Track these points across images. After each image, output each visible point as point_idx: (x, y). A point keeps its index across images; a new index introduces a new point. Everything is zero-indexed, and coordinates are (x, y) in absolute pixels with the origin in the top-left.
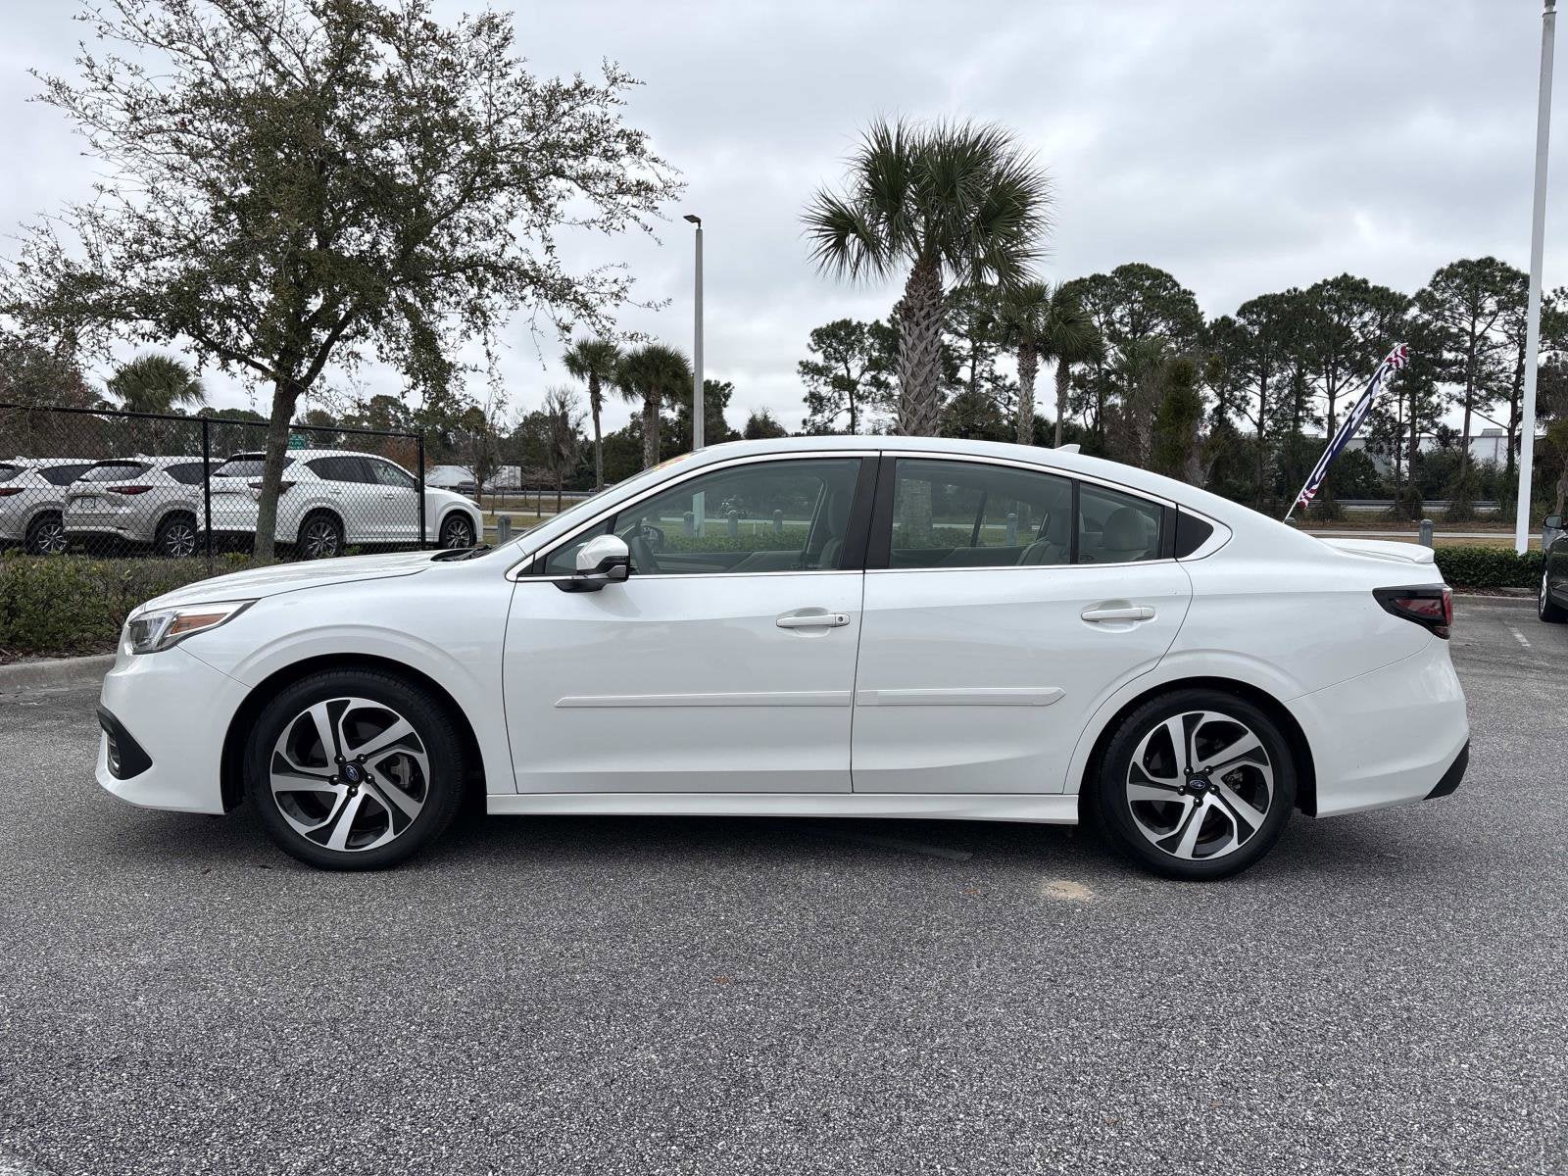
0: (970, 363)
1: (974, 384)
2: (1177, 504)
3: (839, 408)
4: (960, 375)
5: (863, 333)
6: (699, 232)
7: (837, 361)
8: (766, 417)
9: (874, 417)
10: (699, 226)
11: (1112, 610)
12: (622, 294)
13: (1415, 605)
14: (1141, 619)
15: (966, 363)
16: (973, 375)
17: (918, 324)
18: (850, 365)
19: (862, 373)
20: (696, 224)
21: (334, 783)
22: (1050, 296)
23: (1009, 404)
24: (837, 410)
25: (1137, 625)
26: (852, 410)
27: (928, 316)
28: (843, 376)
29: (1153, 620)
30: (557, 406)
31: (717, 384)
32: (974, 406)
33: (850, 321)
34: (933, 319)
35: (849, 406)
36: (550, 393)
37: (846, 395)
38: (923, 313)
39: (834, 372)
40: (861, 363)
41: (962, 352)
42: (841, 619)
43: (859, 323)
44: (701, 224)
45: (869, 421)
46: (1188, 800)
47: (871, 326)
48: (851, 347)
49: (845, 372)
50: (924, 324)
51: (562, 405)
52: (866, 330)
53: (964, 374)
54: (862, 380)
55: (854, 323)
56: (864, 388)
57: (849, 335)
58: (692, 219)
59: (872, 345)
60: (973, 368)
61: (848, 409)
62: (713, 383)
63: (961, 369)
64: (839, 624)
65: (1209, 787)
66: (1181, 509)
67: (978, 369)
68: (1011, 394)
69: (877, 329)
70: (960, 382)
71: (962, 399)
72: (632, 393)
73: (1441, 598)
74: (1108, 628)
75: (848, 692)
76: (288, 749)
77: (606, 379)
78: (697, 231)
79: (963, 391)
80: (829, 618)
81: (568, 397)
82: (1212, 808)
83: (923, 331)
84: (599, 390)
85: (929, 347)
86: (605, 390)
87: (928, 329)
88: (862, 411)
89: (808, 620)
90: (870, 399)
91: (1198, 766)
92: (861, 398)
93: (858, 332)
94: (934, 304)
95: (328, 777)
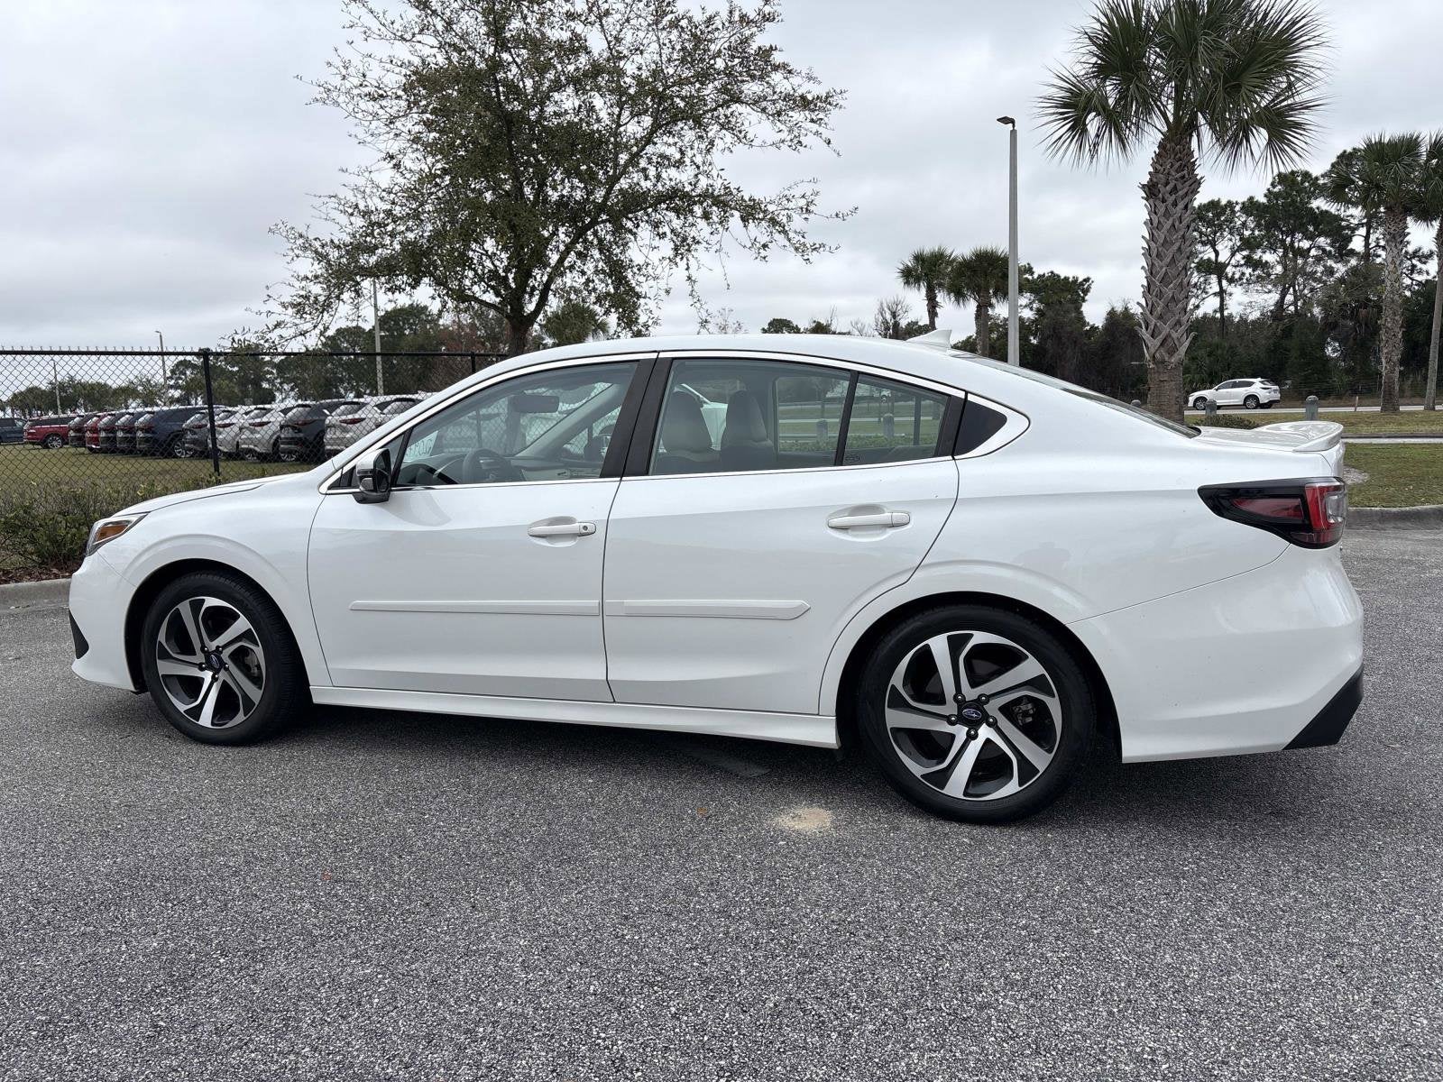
0: (1363, 231)
1: (1367, 256)
2: (967, 393)
3: (1206, 293)
4: (1351, 246)
5: (1233, 212)
6: (1013, 133)
7: (1204, 244)
8: (1126, 309)
9: (1246, 299)
10: (1014, 126)
11: (863, 517)
12: (811, 208)
13: (1259, 506)
14: (893, 526)
15: (1357, 232)
16: (1367, 244)
17: (1164, 201)
18: (1219, 247)
19: (1233, 255)
20: (1011, 125)
21: (202, 669)
22: (1424, 149)
23: (1412, 272)
24: (1204, 296)
25: (891, 532)
26: (1221, 293)
27: (1175, 190)
28: (1209, 260)
29: (908, 527)
30: (888, 316)
31: (1075, 280)
32: (1366, 279)
33: (1219, 201)
34: (1180, 193)
35: (1217, 289)
36: (882, 304)
37: (1214, 278)
38: (1169, 188)
39: (1200, 256)
40: (1231, 243)
41: (1352, 221)
42: (585, 528)
43: (1229, 202)
44: (1016, 124)
45: (1240, 304)
46: (961, 732)
47: (1243, 203)
48: (1220, 228)
49: (1212, 256)
50: (1171, 199)
51: (894, 315)
52: (1237, 208)
53: (1357, 244)
54: (1233, 262)
55: (1223, 202)
56: (1234, 269)
57: (1218, 216)
58: (1005, 120)
59: (1244, 224)
60: (1367, 238)
61: (1215, 294)
62: (1070, 280)
63: (1354, 239)
64: (584, 533)
65: (985, 718)
66: (971, 398)
67: (1373, 238)
68: (1415, 262)
69: (1251, 207)
70: (1352, 253)
71: (1354, 271)
72: (964, 296)
73: (1303, 497)
74: (855, 536)
75: (596, 602)
76: (167, 640)
77: (941, 285)
78: (1011, 131)
79: (1353, 262)
80: (575, 527)
81: (899, 307)
82: (988, 741)
83: (1170, 206)
84: (935, 297)
85: (1177, 224)
86: (941, 297)
87: (1175, 204)
88: (1231, 295)
89: (559, 530)
90: (1245, 281)
91: (970, 693)
92: (1231, 280)
93: (1228, 211)
94: (1183, 177)
95: (196, 664)
